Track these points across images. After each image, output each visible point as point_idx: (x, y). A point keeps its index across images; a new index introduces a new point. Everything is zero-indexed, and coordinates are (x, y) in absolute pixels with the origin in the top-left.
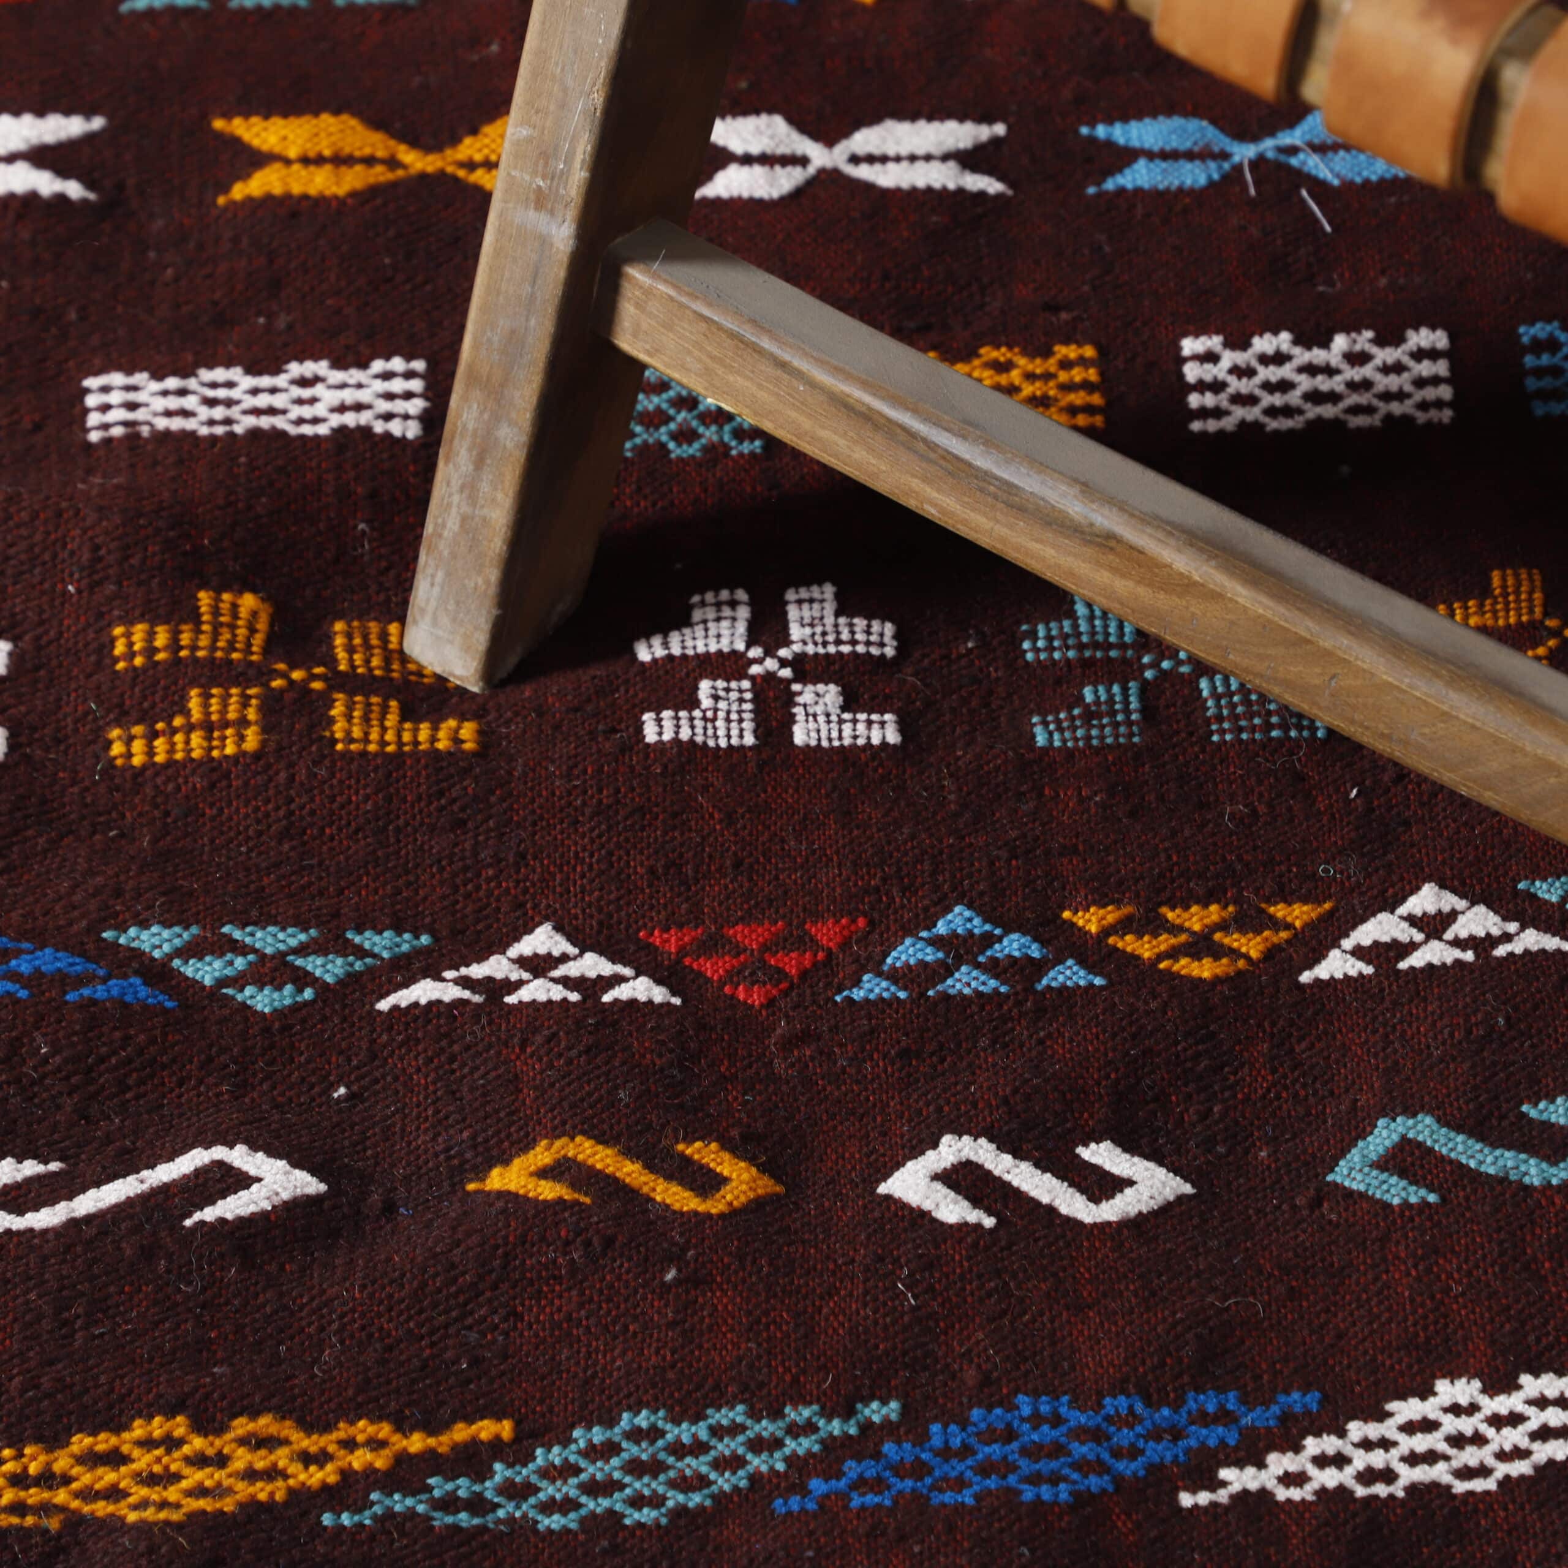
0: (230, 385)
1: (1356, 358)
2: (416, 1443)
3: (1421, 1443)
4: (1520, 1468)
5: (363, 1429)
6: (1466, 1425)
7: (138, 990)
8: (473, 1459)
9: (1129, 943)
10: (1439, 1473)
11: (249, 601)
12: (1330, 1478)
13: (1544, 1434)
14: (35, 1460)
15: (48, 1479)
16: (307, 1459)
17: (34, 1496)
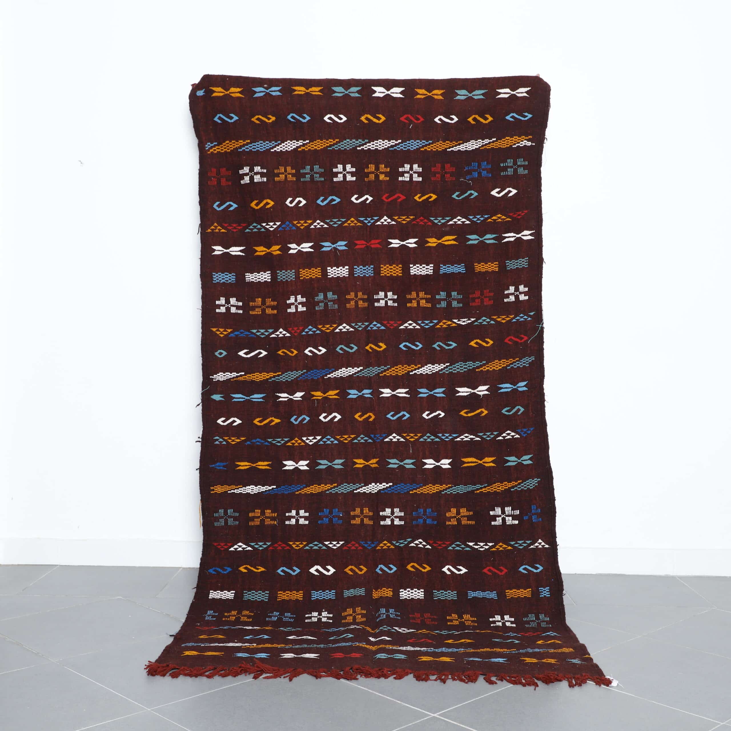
0: (249, 275)
1: (341, 269)
2: (275, 374)
3: (341, 373)
4: (348, 375)
5: (271, 373)
7: (253, 336)
8: (278, 376)
9: (322, 329)
10: (342, 375)
11: (260, 299)
12: (335, 376)
13: (349, 372)
14: (249, 375)
15: (250, 377)
16: (267, 376)
17: (249, 378)
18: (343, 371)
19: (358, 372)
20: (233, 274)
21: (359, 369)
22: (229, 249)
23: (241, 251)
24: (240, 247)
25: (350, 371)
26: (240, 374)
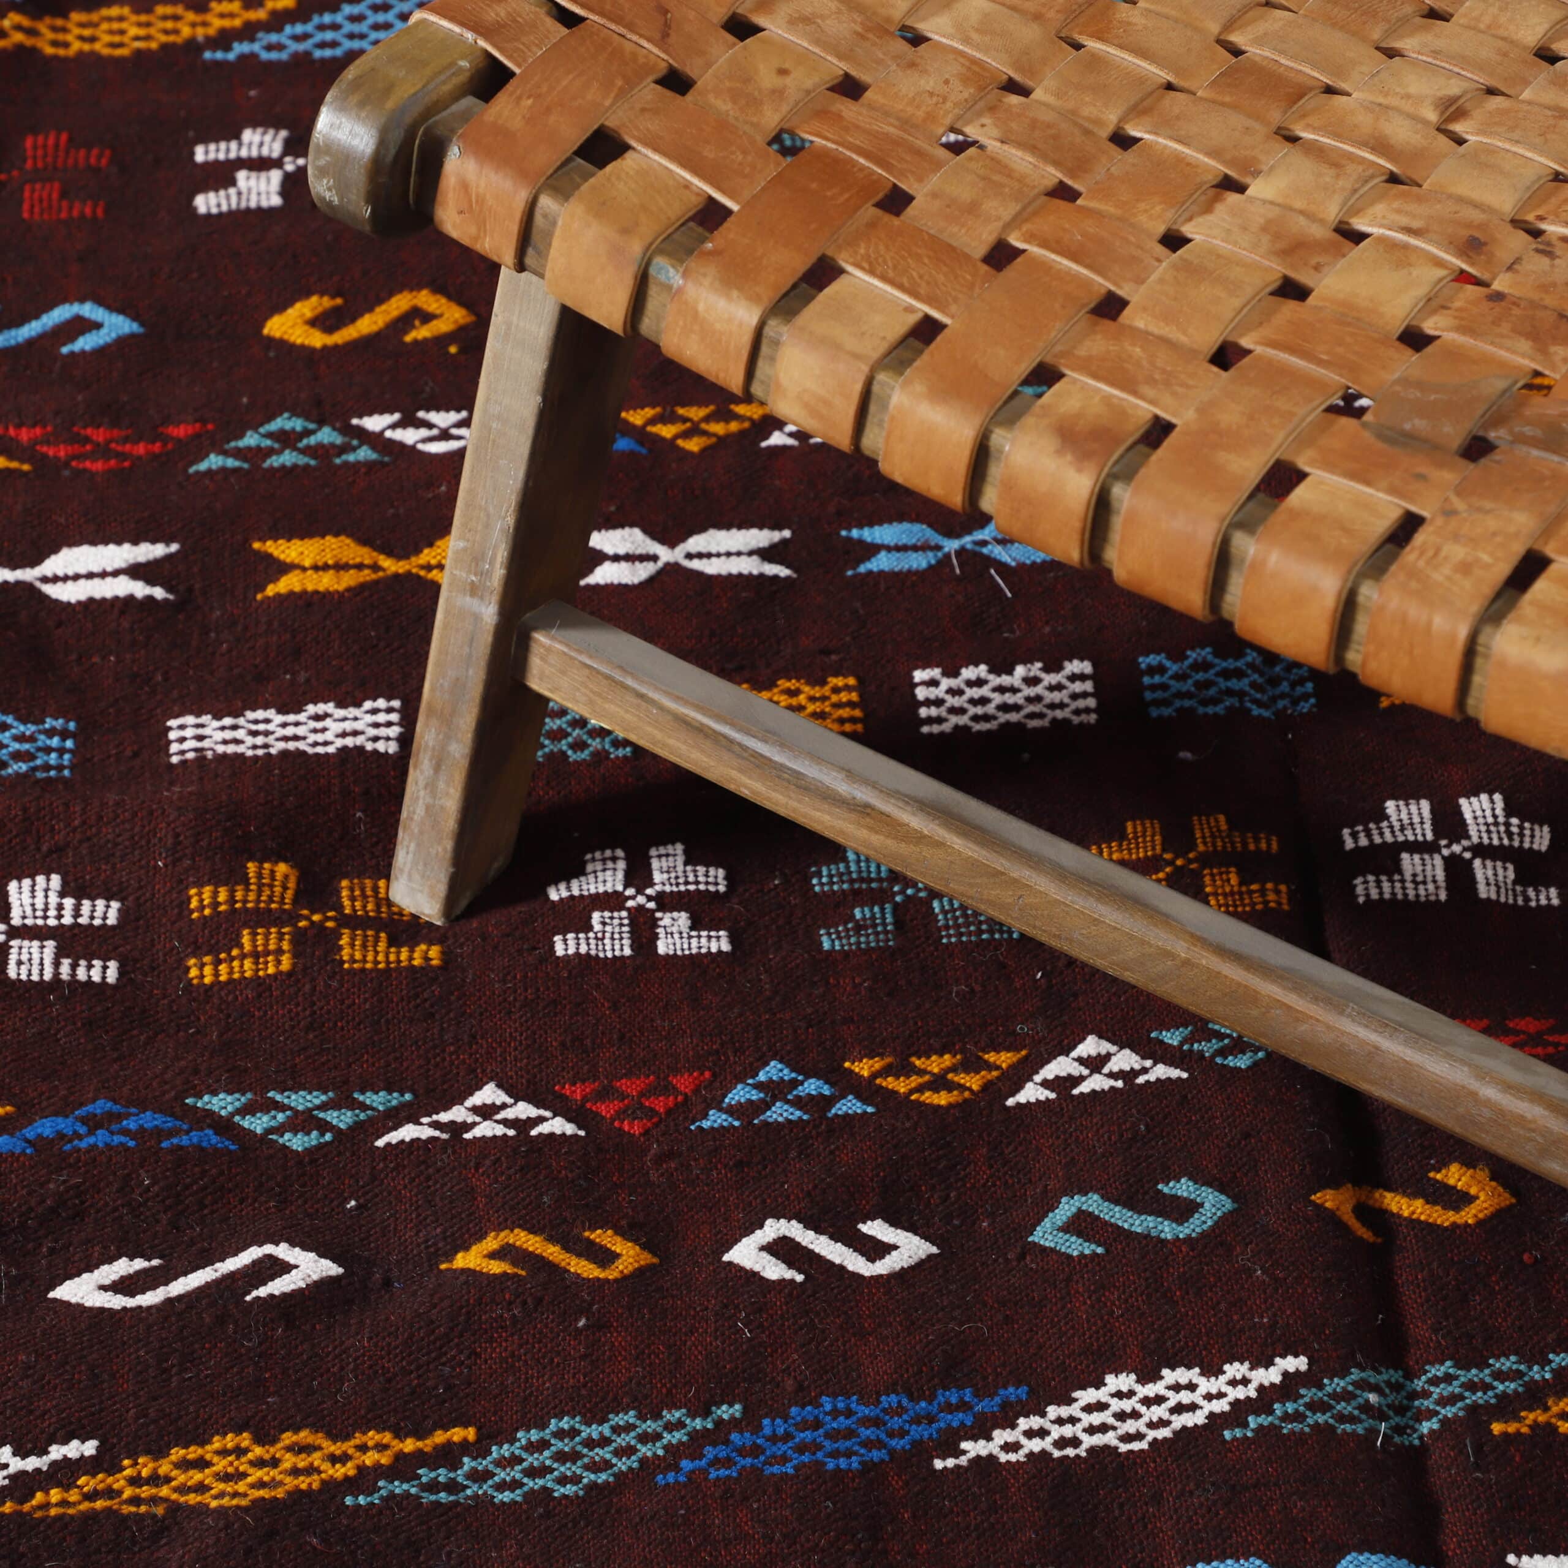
0: (267, 721)
1: (1031, 681)
2: (409, 1445)
3: (1096, 1418)
4: (1164, 1433)
5: (372, 1437)
6: (1127, 1405)
7: (211, 1138)
8: (449, 1455)
9: (890, 1083)
10: (1109, 1439)
11: (282, 868)
12: (1036, 1445)
13: (1179, 1409)
14: (146, 1467)
15: (155, 1480)
16: (334, 1459)
17: (146, 1492)
18: (1116, 1405)
19: (1267, 1396)
20: (49, 723)
21: (1271, 1376)
22: (35, 561)
23: (135, 571)
24: (135, 542)
25: (1185, 1397)
26: (56, 1452)
